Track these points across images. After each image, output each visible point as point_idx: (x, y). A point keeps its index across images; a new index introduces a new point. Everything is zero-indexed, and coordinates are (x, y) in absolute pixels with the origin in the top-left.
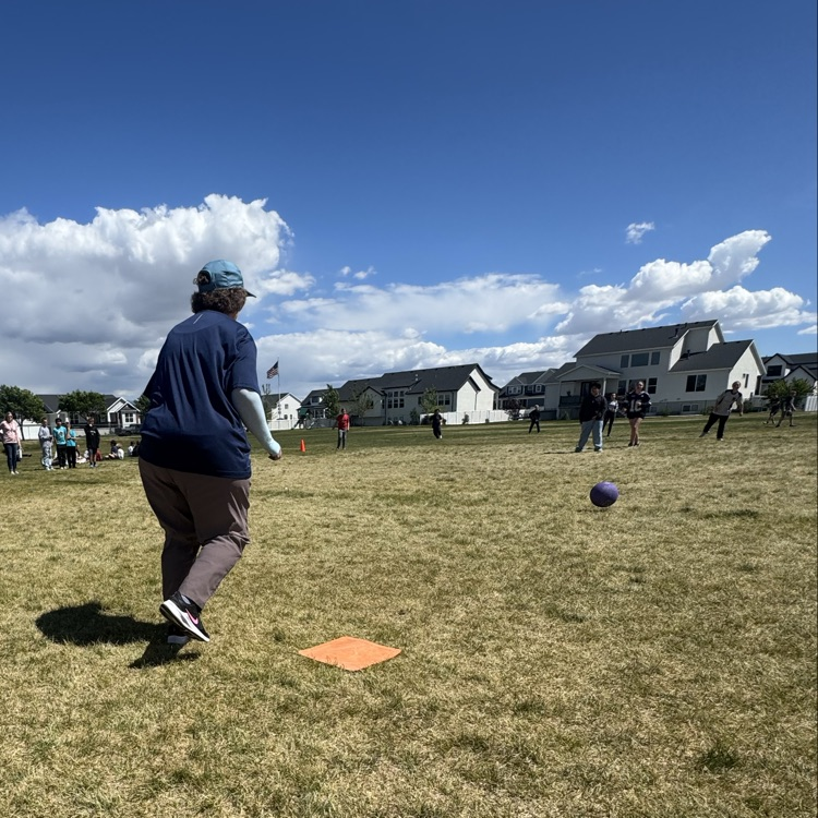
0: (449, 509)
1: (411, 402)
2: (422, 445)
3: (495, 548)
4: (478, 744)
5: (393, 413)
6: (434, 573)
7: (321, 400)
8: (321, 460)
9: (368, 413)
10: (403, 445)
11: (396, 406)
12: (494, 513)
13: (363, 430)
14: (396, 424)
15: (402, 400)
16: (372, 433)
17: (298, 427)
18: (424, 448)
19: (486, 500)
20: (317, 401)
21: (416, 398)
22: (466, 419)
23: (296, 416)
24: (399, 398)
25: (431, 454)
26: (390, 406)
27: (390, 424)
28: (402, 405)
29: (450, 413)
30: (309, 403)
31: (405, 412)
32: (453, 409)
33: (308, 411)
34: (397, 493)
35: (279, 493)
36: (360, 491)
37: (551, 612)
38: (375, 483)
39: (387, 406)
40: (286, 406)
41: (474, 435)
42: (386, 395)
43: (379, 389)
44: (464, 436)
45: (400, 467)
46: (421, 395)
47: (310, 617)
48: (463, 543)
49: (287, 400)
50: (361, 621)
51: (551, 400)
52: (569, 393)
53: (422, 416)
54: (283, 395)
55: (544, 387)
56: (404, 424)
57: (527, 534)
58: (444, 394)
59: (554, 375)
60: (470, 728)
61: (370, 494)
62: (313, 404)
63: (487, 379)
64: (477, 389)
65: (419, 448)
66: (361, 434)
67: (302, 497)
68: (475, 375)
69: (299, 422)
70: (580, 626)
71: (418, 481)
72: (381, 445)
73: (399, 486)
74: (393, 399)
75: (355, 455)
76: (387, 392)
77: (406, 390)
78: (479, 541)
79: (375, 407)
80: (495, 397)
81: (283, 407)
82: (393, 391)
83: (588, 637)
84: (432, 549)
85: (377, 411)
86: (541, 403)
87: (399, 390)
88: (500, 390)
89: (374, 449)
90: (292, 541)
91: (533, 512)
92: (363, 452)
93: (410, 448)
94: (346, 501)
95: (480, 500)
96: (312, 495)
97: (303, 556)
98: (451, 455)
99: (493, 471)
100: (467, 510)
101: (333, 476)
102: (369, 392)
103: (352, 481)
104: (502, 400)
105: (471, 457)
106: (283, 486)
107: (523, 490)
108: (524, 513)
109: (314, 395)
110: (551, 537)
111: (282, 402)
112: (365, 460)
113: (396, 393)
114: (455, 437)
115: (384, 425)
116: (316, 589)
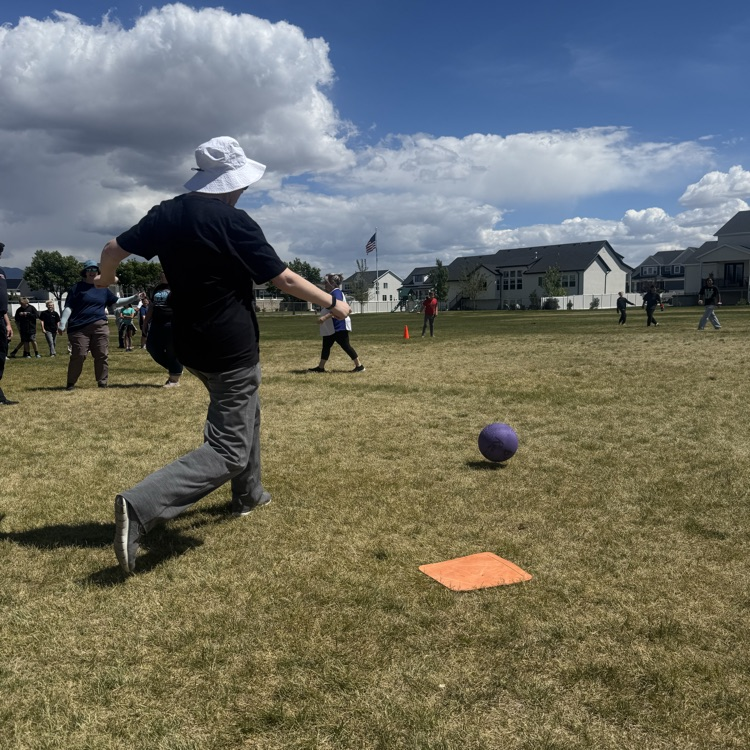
0: (574, 408)
1: (530, 283)
2: (544, 333)
3: (628, 454)
4: (609, 676)
5: (509, 294)
6: (558, 482)
7: (426, 278)
8: (427, 349)
9: (481, 295)
10: (521, 333)
11: (513, 287)
12: (627, 413)
13: (474, 315)
14: (513, 308)
15: (520, 281)
16: (486, 318)
17: (399, 310)
18: (546, 336)
19: (618, 398)
20: (422, 279)
21: (537, 277)
22: (595, 303)
23: (396, 296)
24: (516, 278)
25: (553, 344)
26: (506, 288)
27: (505, 307)
28: (520, 287)
29: (576, 297)
30: (412, 283)
31: (524, 294)
32: (580, 292)
33: (411, 292)
34: (514, 390)
35: (378, 388)
36: (473, 387)
37: (691, 527)
38: (490, 376)
39: (502, 286)
40: (385, 285)
41: (604, 323)
42: (501, 274)
43: (493, 268)
44: (593, 323)
45: (518, 358)
46: (542, 276)
47: (417, 531)
48: (591, 448)
49: (387, 278)
50: (476, 536)
51: (692, 284)
52: (711, 275)
53: (544, 299)
54: (382, 273)
55: (682, 268)
56: (523, 308)
57: (663, 438)
58: (569, 275)
59: (693, 255)
60: (601, 658)
61: (484, 389)
62: (416, 284)
63: (618, 258)
64: (606, 269)
65: (540, 336)
66: (473, 319)
67: (405, 392)
68: (603, 253)
69: (400, 304)
70: (721, 543)
71: (539, 376)
72: (495, 332)
73: (517, 381)
74: (509, 279)
75: (466, 344)
76: (502, 271)
77: (524, 269)
78: (610, 445)
79: (489, 287)
80: (627, 279)
81: (381, 286)
82: (509, 270)
83: (729, 556)
84: (554, 454)
85: (491, 292)
86: (680, 286)
87: (516, 269)
88: (633, 270)
89: (488, 338)
90: (394, 443)
91: (671, 413)
92: (475, 340)
93: (529, 337)
94: (457, 398)
95: (611, 399)
96: (416, 390)
97: (407, 461)
98: (577, 345)
99: (626, 365)
100: (596, 409)
101: (440, 368)
102: (482, 271)
103: (463, 375)
104: (636, 282)
105: (601, 348)
106: (382, 379)
107: (660, 386)
108: (661, 415)
109: (418, 273)
110: (691, 443)
111: (381, 281)
112: (477, 350)
113: (513, 273)
114: (581, 323)
115: (499, 308)
116: (424, 499)
